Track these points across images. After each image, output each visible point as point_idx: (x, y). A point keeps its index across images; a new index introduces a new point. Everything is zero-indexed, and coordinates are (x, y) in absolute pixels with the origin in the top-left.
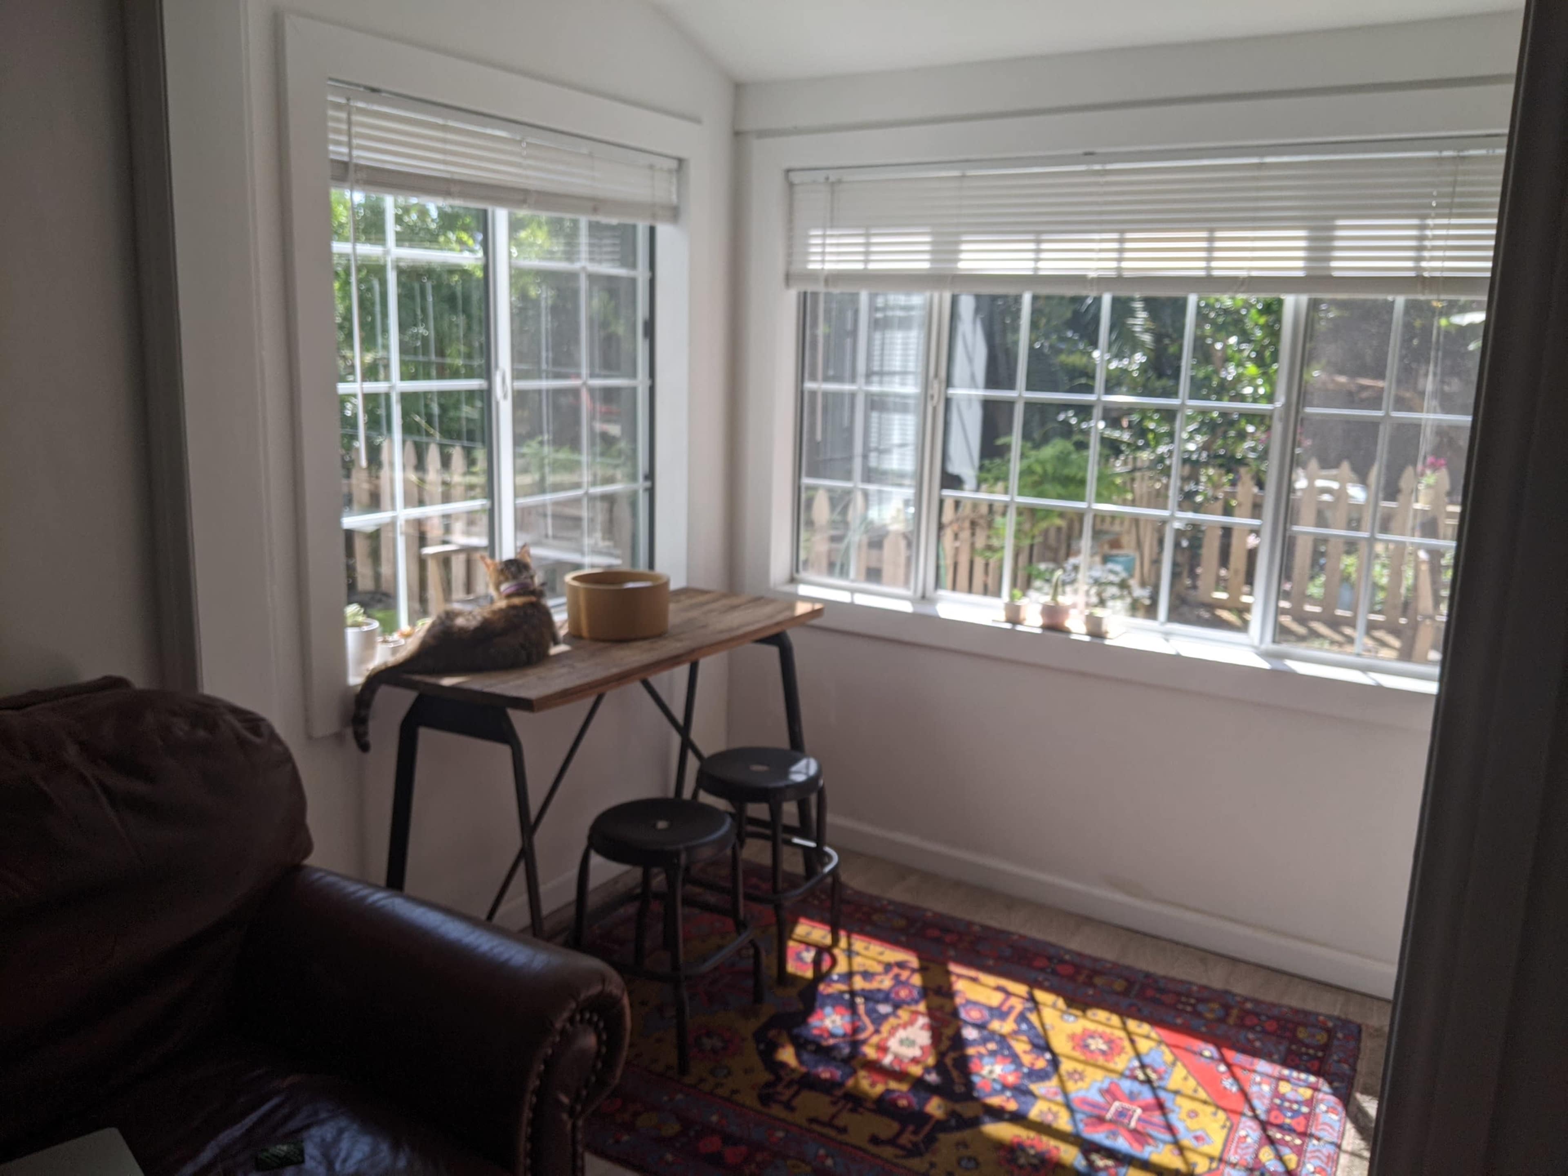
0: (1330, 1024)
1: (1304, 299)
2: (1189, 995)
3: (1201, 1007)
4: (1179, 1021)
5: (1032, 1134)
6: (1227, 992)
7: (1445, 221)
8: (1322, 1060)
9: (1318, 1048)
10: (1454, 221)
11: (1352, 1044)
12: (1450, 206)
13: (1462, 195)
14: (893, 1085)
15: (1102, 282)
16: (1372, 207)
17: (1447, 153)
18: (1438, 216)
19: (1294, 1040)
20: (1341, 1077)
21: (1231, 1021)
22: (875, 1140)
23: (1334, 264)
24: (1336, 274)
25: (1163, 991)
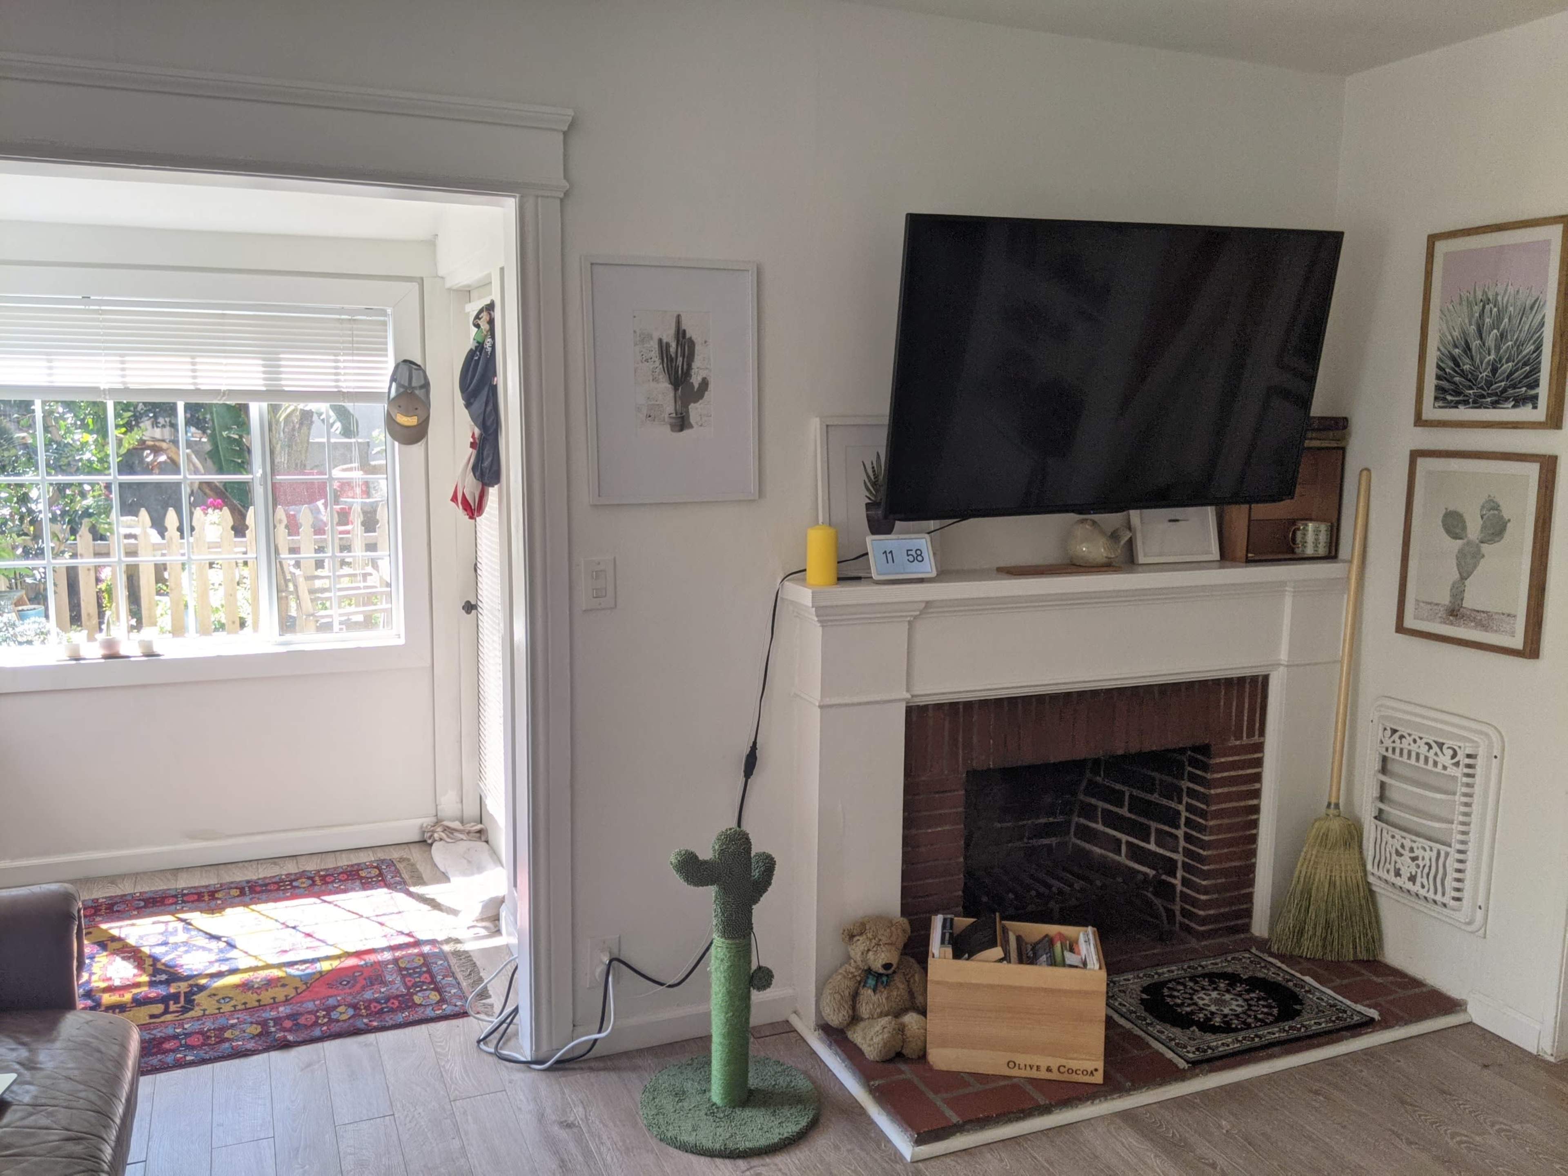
0: (375, 864)
1: (265, 405)
2: (283, 881)
3: (295, 884)
4: (288, 894)
5: (251, 974)
6: (304, 871)
7: (350, 358)
8: (383, 880)
9: (378, 876)
10: (356, 358)
11: (393, 868)
12: (353, 349)
13: (358, 343)
14: (135, 991)
15: (112, 392)
16: (296, 347)
17: (343, 317)
18: (344, 355)
19: (361, 878)
20: (399, 883)
21: (318, 882)
22: (152, 1016)
23: (283, 383)
24: (286, 389)
25: (266, 885)
